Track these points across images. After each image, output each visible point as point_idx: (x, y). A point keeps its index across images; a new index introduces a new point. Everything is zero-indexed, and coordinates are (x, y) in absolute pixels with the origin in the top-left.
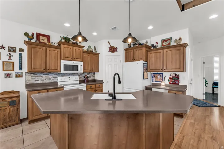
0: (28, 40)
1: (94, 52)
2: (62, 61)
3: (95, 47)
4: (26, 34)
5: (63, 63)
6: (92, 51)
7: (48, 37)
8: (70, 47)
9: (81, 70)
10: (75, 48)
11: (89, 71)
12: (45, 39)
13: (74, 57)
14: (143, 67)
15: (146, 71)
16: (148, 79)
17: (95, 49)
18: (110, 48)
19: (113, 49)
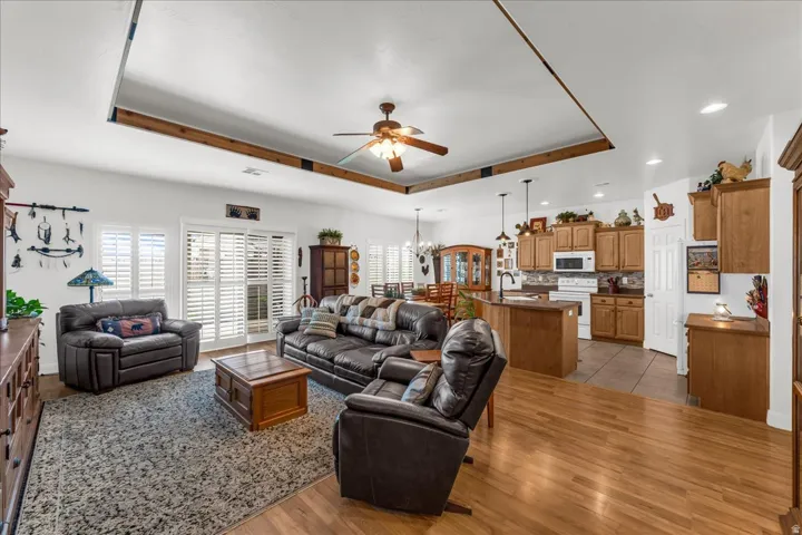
1: (634, 224)
2: (555, 254)
3: (636, 212)
4: (518, 226)
5: (558, 255)
6: (628, 223)
7: (544, 220)
8: (568, 229)
9: (589, 266)
10: (576, 228)
11: (614, 268)
12: (540, 224)
13: (575, 244)
14: (688, 257)
15: (710, 270)
16: (719, 293)
17: (637, 216)
18: (656, 209)
19: (664, 212)
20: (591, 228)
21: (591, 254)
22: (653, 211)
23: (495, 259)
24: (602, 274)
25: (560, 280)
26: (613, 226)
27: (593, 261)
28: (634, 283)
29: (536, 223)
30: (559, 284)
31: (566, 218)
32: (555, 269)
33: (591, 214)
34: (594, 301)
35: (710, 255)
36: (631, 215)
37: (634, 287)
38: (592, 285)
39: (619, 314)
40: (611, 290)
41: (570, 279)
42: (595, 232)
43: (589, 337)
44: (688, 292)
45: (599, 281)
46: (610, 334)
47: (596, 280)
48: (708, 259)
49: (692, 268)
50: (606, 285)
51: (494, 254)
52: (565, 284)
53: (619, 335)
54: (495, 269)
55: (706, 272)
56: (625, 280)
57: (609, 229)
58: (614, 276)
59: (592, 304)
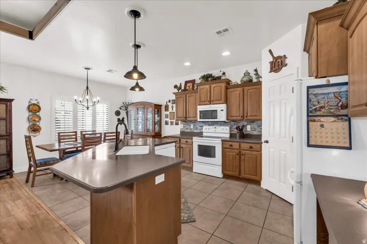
0: (177, 91)
1: (255, 80)
2: (198, 107)
3: (256, 70)
4: (176, 87)
5: (200, 108)
6: (251, 81)
7: (193, 82)
8: (207, 87)
9: (222, 116)
10: (213, 86)
11: (239, 118)
12: (190, 85)
13: (212, 99)
14: (309, 100)
15: (337, 116)
16: (350, 148)
17: (257, 74)
18: (271, 63)
19: (278, 64)
20: (223, 85)
21: (224, 106)
22: (269, 65)
23: (164, 113)
24: (232, 123)
25: (204, 127)
26: (240, 83)
27: (224, 113)
28: (255, 130)
29: (188, 85)
30: (204, 130)
31: (207, 78)
32: (199, 120)
33: (224, 74)
34: (225, 146)
35: (337, 96)
36: (252, 74)
37: (255, 133)
38: (224, 132)
39: (242, 157)
40: (238, 135)
41: (211, 127)
42: (227, 88)
43: (221, 175)
44: (309, 145)
45: (230, 128)
46: (236, 174)
47: (228, 128)
48: (334, 102)
49: (313, 114)
50: (235, 131)
51: (163, 108)
52: (207, 131)
53: (243, 175)
54: (164, 120)
55: (333, 119)
56: (249, 128)
57: (237, 86)
58: (240, 125)
59: (223, 148)
